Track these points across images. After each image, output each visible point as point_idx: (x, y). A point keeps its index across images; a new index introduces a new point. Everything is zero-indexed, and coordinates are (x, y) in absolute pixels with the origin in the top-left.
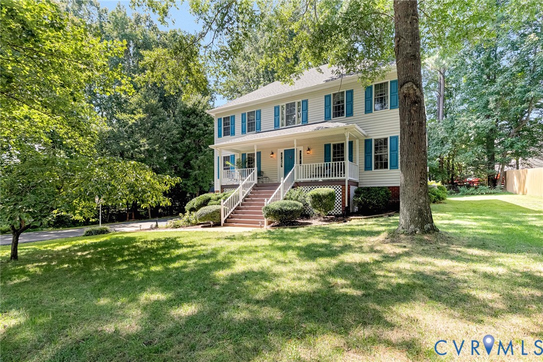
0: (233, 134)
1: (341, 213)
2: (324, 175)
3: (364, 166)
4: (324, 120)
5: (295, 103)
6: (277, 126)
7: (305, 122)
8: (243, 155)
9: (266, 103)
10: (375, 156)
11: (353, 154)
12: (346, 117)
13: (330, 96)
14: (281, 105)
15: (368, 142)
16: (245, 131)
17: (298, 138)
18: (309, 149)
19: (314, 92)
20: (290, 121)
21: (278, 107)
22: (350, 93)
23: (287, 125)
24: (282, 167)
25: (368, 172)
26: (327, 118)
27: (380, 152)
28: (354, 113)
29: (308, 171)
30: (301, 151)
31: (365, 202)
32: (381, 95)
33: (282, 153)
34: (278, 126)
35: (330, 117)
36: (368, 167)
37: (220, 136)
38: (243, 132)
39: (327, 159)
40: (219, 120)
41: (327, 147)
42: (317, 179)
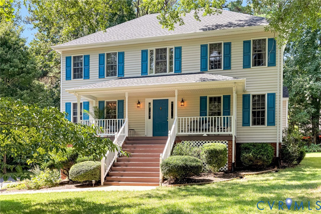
0: (87, 77)
1: (227, 169)
2: (200, 130)
3: (241, 121)
4: (199, 71)
5: (165, 49)
6: (144, 73)
7: (178, 71)
8: (100, 102)
9: (132, 45)
10: (253, 112)
11: (231, 109)
12: (224, 69)
13: (206, 46)
14: (149, 49)
15: (246, 98)
16: (104, 75)
17: (181, 88)
18: (183, 101)
19: (190, 40)
20: (161, 70)
21: (146, 51)
22: (228, 46)
23: (156, 73)
24: (150, 118)
25: (246, 128)
26: (203, 70)
27: (258, 109)
28: (232, 66)
29: (182, 124)
30: (172, 102)
32: (258, 51)
33: (150, 103)
34: (146, 72)
35: (206, 68)
36: (245, 123)
37: (68, 78)
38: (101, 75)
39: (203, 112)
40: (68, 59)
41: (203, 100)
42: (201, 133)
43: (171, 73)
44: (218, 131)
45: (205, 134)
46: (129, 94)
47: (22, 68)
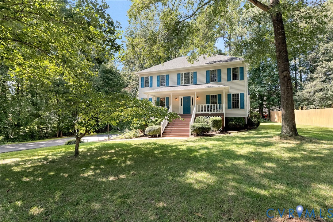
0: (151, 86)
1: (221, 130)
2: (207, 111)
3: (227, 107)
4: (206, 83)
5: (189, 73)
6: (179, 84)
7: (195, 83)
8: (157, 98)
9: (173, 71)
10: (233, 102)
11: (222, 101)
12: (218, 82)
13: (209, 71)
14: (181, 73)
15: (229, 95)
16: (159, 85)
17: (197, 91)
18: (198, 97)
19: (201, 68)
20: (187, 82)
21: (180, 74)
22: (220, 71)
23: (184, 84)
24: (181, 105)
25: (230, 110)
26: (208, 82)
27: (235, 100)
28: (222, 80)
29: (198, 108)
30: (192, 98)
31: (237, 124)
32: (235, 73)
33: (181, 98)
34: (180, 84)
35: (209, 81)
36: (229, 107)
37: (142, 87)
38: (158, 86)
39: (208, 102)
40: (142, 78)
41: (208, 96)
43: (192, 84)
44: (216, 111)
45: (210, 113)
46: (172, 94)
47: (118, 83)
